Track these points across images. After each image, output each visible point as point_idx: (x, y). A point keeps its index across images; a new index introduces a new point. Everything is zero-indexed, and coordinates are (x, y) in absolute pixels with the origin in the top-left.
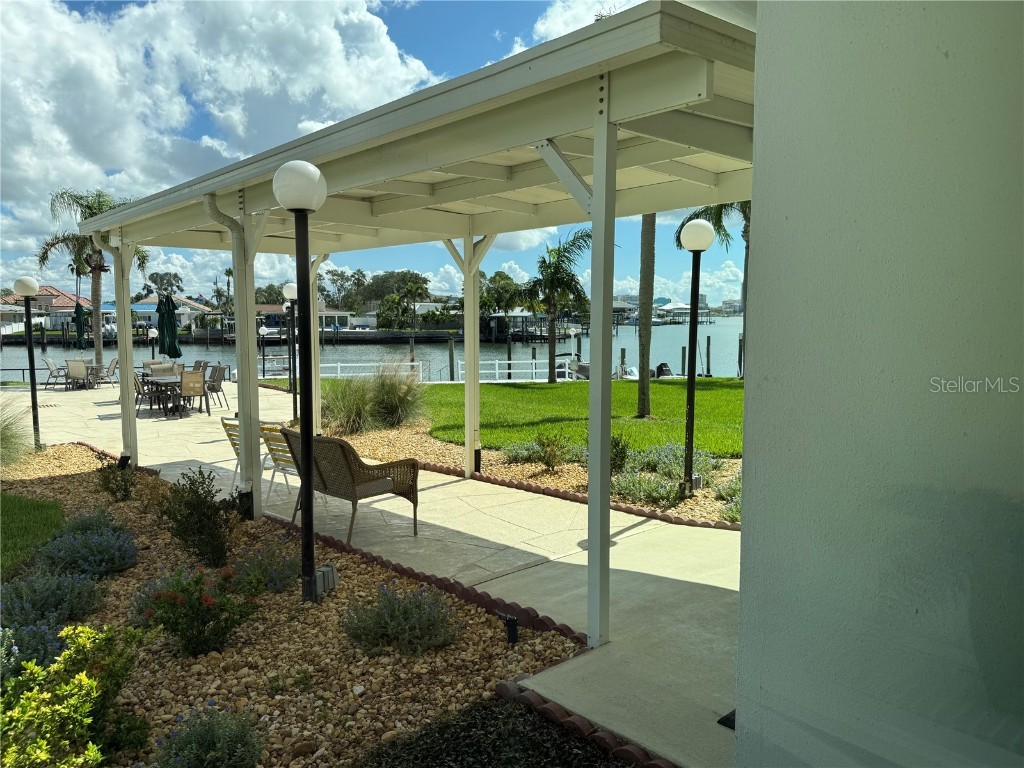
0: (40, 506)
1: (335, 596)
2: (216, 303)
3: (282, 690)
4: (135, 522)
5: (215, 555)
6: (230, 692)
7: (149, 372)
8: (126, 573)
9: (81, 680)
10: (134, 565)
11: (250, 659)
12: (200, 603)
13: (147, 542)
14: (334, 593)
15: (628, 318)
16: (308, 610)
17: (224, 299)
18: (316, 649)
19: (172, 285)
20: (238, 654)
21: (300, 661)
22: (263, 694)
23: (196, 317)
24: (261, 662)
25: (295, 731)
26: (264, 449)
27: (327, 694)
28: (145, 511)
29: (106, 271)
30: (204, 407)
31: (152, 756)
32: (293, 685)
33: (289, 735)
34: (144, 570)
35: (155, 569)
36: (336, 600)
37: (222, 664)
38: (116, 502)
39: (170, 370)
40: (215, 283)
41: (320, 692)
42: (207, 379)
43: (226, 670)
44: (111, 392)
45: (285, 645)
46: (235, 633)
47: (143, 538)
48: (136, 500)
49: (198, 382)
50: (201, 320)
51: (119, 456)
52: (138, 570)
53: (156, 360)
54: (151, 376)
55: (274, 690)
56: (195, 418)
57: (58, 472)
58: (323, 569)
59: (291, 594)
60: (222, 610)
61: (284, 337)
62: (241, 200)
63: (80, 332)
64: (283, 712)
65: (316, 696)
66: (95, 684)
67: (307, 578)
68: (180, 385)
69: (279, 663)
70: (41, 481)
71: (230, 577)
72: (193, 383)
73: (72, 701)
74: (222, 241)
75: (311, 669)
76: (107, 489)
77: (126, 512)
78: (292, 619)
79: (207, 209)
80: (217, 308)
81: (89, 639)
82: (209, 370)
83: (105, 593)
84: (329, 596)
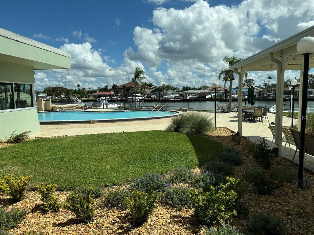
0: (217, 143)
1: (310, 189)
2: (264, 88)
3: (291, 214)
4: (241, 152)
5: (267, 166)
6: (273, 209)
7: (244, 109)
8: (240, 166)
9: (232, 192)
10: (242, 164)
11: (279, 201)
12: (264, 180)
13: (245, 158)
14: (310, 188)
16: (300, 191)
17: (267, 86)
18: (303, 205)
19: (251, 83)
20: (275, 198)
21: (298, 208)
22: (284, 214)
23: (258, 92)
24: (283, 203)
25: (296, 230)
26: (283, 135)
27: (308, 222)
28: (244, 149)
29: (234, 80)
30: (261, 120)
31: (249, 220)
32: (295, 214)
33: (294, 230)
34: (245, 166)
35: (248, 166)
36: (311, 191)
37: (270, 200)
38: (236, 145)
39: (251, 108)
40: (265, 81)
41: (306, 220)
42: (262, 111)
43: (271, 202)
44: (234, 114)
45: (292, 200)
46: (274, 191)
47: (244, 157)
48: (242, 145)
49: (259, 112)
50: (260, 93)
51: (236, 132)
52: (243, 165)
53: (246, 105)
54: (245, 110)
55: (288, 214)
56: (258, 123)
57: (220, 135)
58: (306, 179)
59: (293, 184)
60: (271, 184)
61: (287, 98)
62: (281, 53)
63: (226, 97)
64: (291, 222)
65: (304, 221)
66: (236, 194)
67: (300, 181)
68: (254, 113)
69: (290, 205)
70: (216, 136)
71: (274, 174)
72: (258, 112)
73: (230, 197)
74: (271, 68)
75: (302, 211)
76: (234, 141)
77: (239, 148)
78: (294, 192)
79: (270, 58)
80: (265, 89)
81: (234, 181)
82: (263, 109)
83: (234, 170)
84: (308, 188)
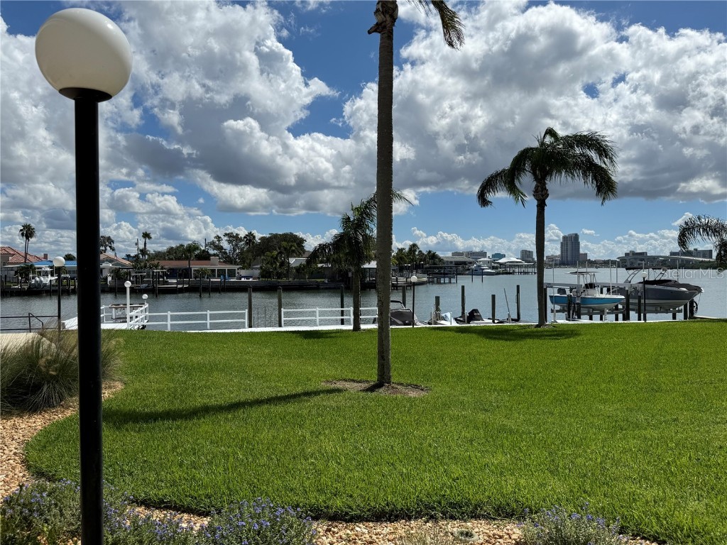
15: (469, 270)
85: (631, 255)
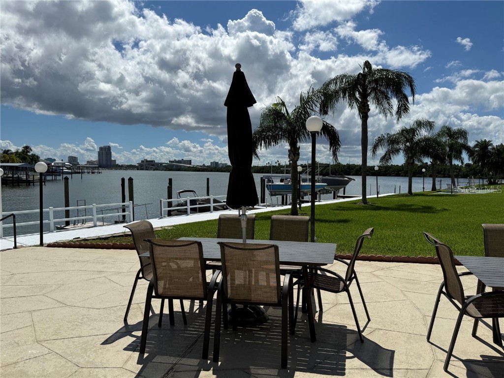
85: (145, 162)
